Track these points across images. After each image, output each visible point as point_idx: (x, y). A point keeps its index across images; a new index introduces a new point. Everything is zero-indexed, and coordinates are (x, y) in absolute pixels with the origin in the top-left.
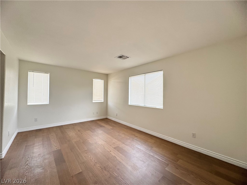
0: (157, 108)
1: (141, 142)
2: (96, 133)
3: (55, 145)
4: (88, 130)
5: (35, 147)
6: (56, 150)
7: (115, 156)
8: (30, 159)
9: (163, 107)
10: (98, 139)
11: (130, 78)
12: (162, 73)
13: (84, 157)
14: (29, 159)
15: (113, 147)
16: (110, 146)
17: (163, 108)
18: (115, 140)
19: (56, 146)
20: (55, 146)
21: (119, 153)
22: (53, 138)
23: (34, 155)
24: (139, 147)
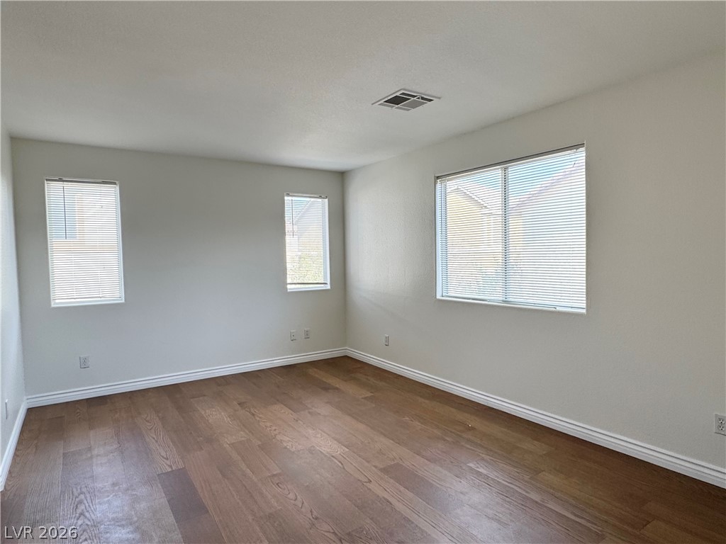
0: (558, 309)
1: (491, 451)
2: (309, 413)
3: (163, 454)
4: (276, 404)
5: (94, 460)
6: (170, 470)
7: (385, 496)
8: (88, 495)
9: (584, 306)
10: (319, 436)
11: (438, 186)
12: (580, 156)
13: (270, 497)
14: (82, 497)
15: (375, 467)
16: (366, 464)
17: (584, 311)
18: (382, 442)
19: (167, 459)
20: (166, 457)
21: (402, 489)
22: (153, 431)
23: (100, 485)
24: (481, 470)
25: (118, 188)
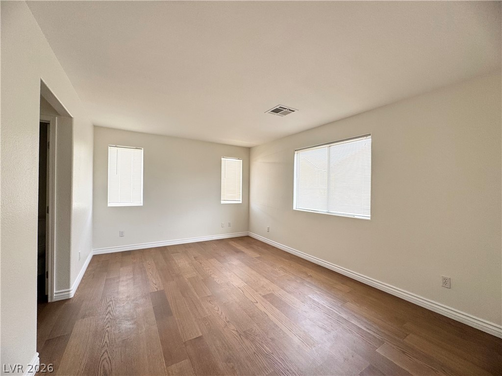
0: (356, 217)
1: (320, 289)
2: (229, 264)
3: (154, 282)
4: (212, 258)
5: (120, 283)
6: (156, 290)
7: (265, 312)
8: (114, 302)
9: (370, 216)
10: (232, 276)
11: (296, 155)
12: (367, 142)
13: (205, 308)
14: (111, 302)
15: (260, 294)
16: (256, 293)
17: (369, 218)
18: (264, 281)
19: (156, 284)
20: (155, 283)
21: (274, 307)
22: (151, 269)
23: (121, 297)
24: (315, 299)
25: (142, 150)
